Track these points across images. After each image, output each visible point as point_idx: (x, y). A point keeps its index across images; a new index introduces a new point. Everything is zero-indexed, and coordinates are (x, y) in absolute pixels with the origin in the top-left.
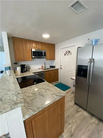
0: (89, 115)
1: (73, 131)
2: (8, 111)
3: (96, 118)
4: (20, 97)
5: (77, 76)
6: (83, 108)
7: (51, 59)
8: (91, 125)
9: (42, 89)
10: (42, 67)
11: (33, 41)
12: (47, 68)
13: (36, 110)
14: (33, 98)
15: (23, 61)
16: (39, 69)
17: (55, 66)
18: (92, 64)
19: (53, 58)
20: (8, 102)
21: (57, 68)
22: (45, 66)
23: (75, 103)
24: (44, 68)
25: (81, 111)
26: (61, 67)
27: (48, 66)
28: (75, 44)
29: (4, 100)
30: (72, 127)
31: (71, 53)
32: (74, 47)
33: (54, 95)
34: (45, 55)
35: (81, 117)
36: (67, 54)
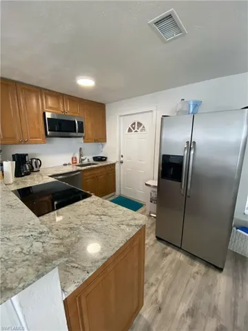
0: (188, 258)
1: (160, 299)
2: (31, 284)
3: (200, 262)
4: (52, 242)
5: (162, 178)
6: (174, 246)
7: (96, 141)
8: (194, 278)
9: (89, 216)
10: (74, 159)
11: (47, 92)
12: (85, 162)
13: (89, 269)
14: (74, 239)
15: (20, 143)
16: (65, 165)
17: (106, 158)
18: (192, 152)
19: (101, 138)
20: (21, 259)
21: (111, 160)
22: (82, 158)
23: (156, 237)
24: (78, 162)
25: (170, 253)
26: (122, 159)
27: (88, 158)
28: (153, 108)
29: (7, 258)
30: (156, 291)
31: (144, 127)
32: (150, 113)
33: (122, 227)
34: (81, 130)
35: (173, 266)
36: (134, 128)
